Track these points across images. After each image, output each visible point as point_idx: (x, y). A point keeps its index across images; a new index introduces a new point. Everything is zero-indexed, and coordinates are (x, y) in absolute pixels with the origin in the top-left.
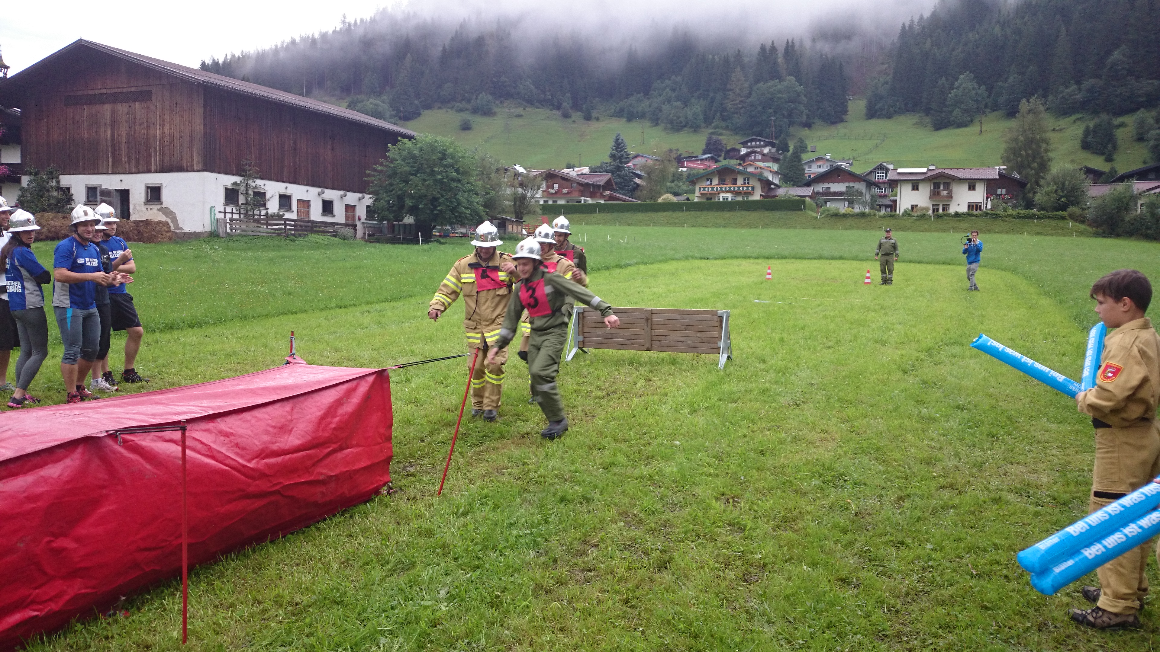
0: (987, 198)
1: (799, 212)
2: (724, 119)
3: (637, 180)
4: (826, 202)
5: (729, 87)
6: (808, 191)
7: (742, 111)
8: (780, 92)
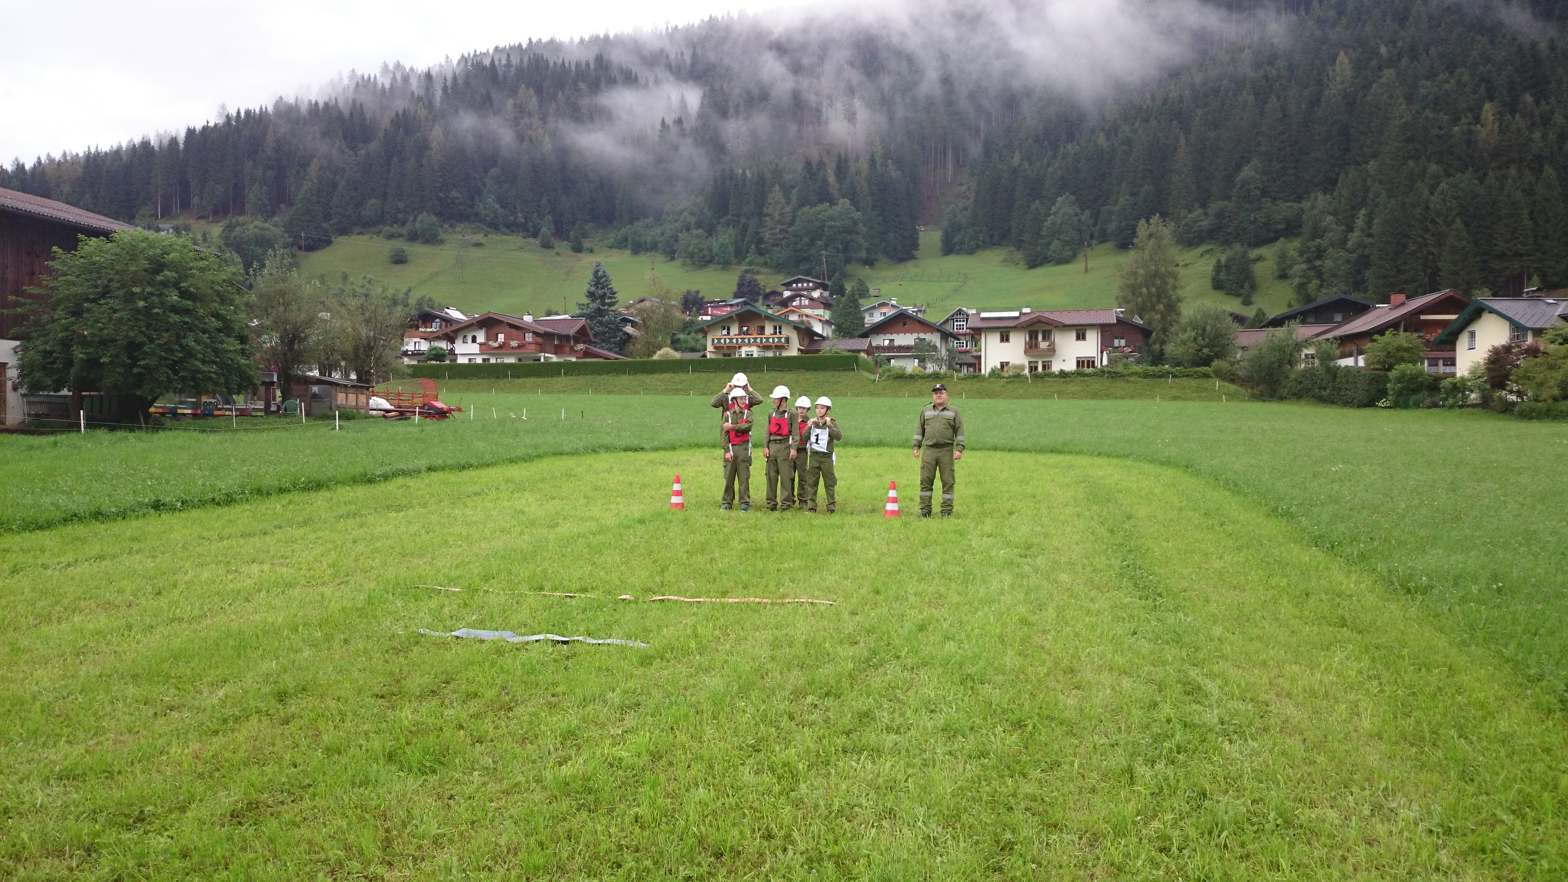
0: (1102, 352)
1: (851, 374)
2: (761, 253)
3: (629, 330)
4: (889, 359)
5: (765, 211)
6: (863, 344)
7: (783, 243)
8: (831, 218)
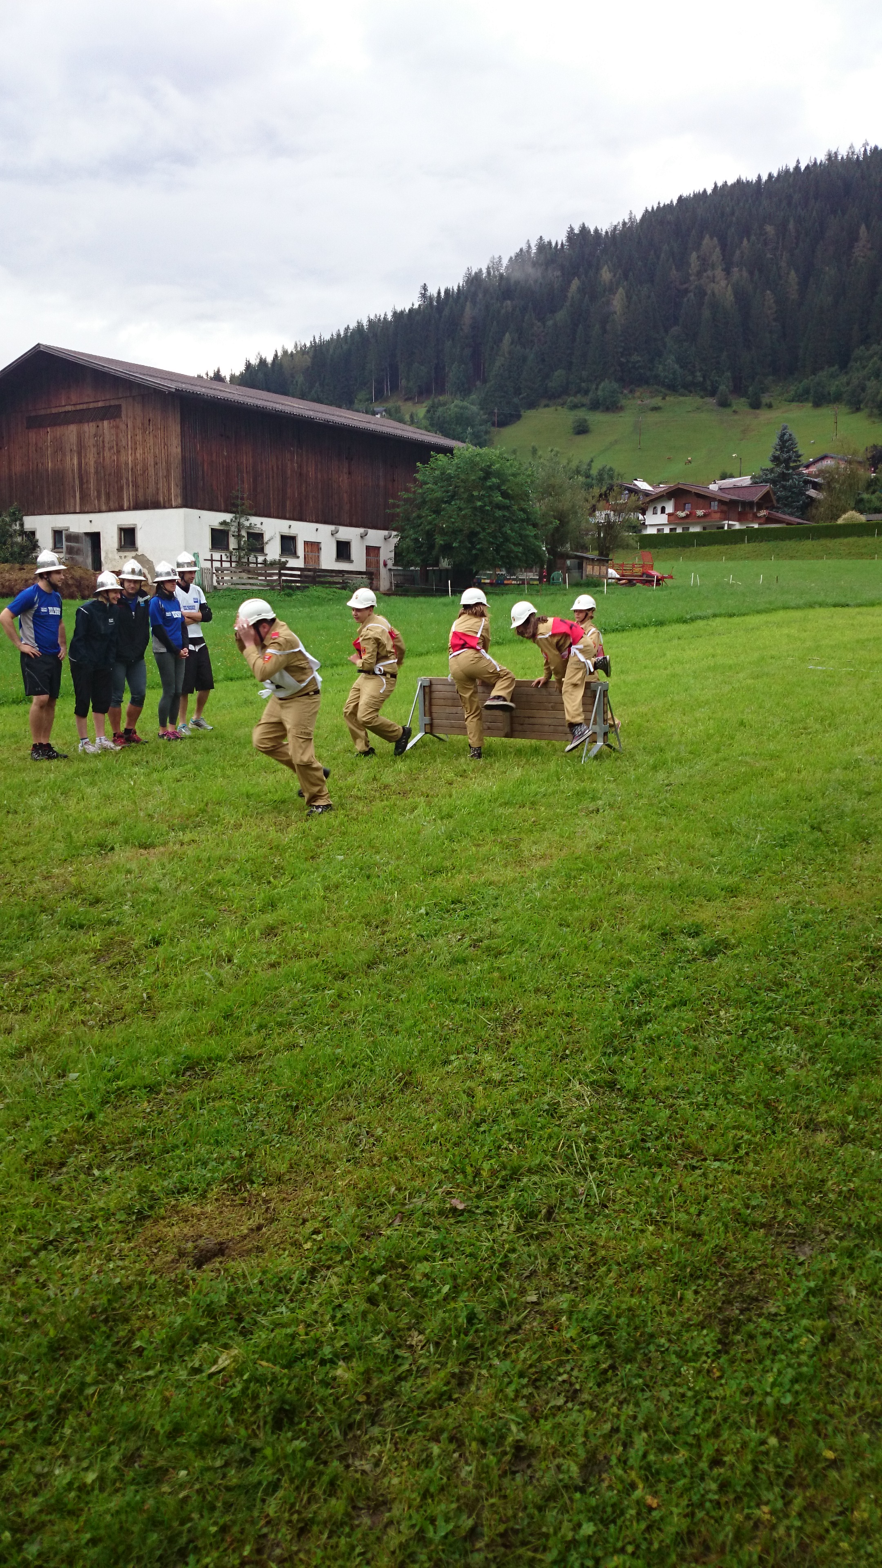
3: (812, 493)
